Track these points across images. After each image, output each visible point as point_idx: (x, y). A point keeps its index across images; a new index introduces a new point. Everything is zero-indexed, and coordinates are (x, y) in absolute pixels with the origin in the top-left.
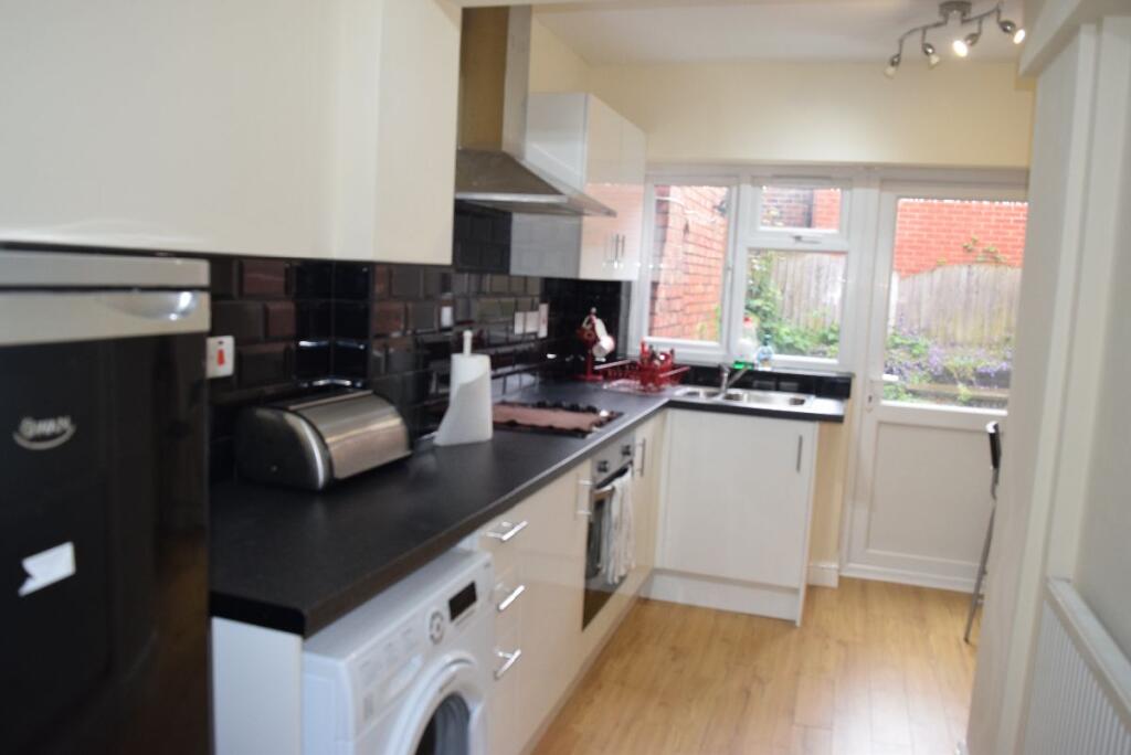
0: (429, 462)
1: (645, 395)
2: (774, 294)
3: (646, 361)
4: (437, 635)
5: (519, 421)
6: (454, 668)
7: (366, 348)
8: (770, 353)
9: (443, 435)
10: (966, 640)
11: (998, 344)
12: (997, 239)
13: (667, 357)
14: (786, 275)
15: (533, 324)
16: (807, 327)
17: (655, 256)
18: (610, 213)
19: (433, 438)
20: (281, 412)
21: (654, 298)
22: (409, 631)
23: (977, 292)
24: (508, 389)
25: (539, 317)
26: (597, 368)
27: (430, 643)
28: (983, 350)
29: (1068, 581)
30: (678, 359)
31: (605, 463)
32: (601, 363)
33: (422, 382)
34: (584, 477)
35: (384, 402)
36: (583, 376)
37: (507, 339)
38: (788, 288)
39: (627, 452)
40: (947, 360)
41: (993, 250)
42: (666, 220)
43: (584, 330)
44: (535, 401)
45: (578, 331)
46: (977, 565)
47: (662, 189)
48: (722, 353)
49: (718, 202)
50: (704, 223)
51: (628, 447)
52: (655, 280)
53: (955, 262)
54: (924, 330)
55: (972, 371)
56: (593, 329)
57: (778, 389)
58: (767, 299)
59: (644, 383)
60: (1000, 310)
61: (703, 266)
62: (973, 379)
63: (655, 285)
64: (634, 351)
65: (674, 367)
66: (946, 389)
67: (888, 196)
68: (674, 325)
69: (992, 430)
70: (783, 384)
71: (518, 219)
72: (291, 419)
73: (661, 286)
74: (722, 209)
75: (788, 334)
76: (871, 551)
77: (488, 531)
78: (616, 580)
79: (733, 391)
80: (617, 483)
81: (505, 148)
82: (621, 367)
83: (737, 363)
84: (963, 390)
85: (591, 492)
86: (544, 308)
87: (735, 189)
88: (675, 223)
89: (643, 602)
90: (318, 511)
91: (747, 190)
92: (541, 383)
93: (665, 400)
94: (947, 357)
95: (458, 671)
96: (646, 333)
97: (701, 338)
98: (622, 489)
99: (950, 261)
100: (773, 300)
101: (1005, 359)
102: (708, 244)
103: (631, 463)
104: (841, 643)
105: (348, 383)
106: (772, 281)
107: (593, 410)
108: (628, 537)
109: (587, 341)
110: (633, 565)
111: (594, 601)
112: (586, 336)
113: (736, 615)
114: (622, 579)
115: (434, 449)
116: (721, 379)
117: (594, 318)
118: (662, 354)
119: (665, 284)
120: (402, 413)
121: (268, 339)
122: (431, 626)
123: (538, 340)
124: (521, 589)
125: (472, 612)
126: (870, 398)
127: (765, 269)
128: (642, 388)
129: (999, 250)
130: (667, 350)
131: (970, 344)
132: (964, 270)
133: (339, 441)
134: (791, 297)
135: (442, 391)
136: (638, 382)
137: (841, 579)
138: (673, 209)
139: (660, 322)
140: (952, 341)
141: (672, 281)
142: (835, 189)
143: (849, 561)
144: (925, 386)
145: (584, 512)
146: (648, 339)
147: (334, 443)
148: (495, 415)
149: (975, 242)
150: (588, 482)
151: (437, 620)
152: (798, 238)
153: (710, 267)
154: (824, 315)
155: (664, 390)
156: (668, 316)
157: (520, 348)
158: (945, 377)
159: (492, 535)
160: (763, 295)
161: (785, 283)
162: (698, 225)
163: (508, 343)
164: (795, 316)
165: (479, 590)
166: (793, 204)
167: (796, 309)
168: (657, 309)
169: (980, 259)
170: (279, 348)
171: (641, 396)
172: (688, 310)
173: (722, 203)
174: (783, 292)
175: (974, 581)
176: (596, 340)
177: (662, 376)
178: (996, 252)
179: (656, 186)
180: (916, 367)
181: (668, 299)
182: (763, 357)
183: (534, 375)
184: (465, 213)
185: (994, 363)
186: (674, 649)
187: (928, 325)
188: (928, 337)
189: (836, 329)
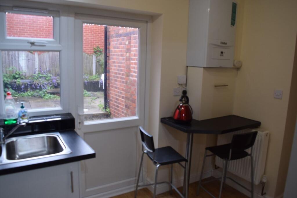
16: (7, 74)
40: (58, 81)
94: (58, 79)
144: (53, 90)
154: (13, 69)
158: (58, 86)
180: (49, 84)
187: (50, 69)
188: (50, 73)
189: (18, 73)
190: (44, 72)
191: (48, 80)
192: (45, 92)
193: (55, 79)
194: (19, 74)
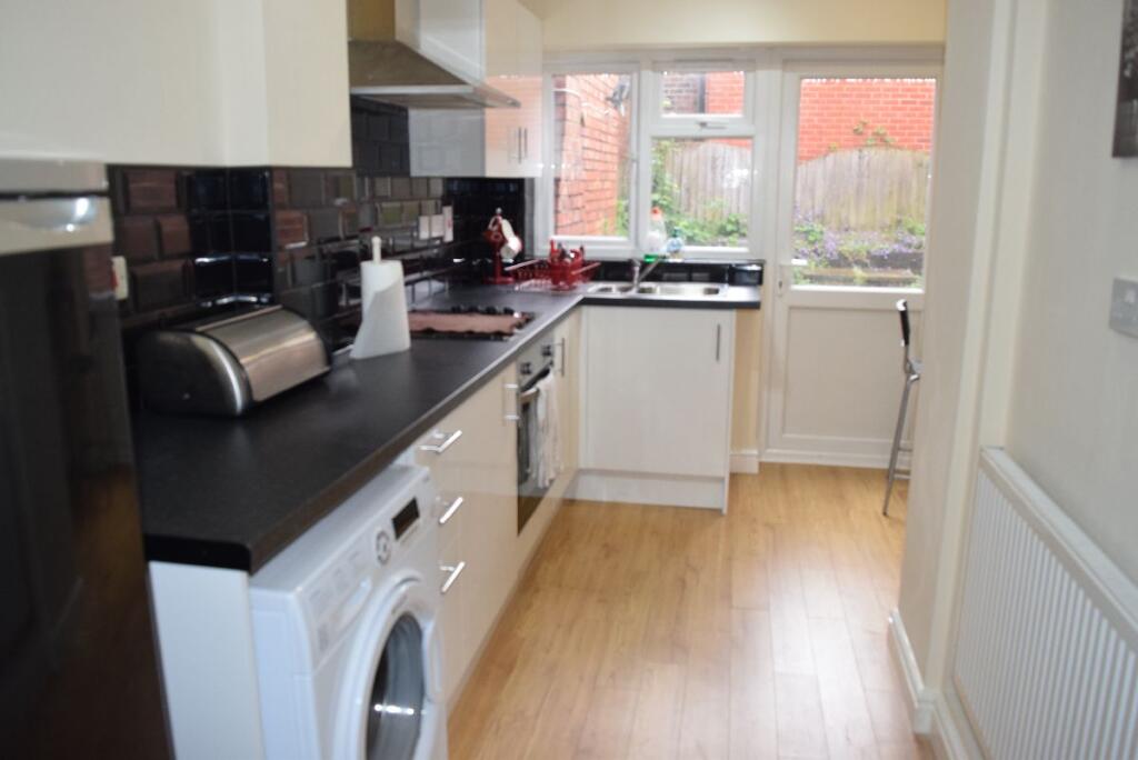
0: (347, 377)
1: (557, 293)
2: (671, 187)
3: (556, 260)
4: (384, 556)
5: (437, 328)
6: (404, 588)
7: (270, 261)
8: (679, 245)
9: (359, 348)
10: (885, 514)
11: (890, 226)
12: (886, 121)
13: (577, 254)
14: (682, 168)
15: (438, 227)
16: (705, 219)
17: (556, 150)
18: (515, 104)
19: (349, 351)
20: (186, 335)
21: (557, 196)
22: (356, 554)
23: (868, 177)
24: (418, 297)
25: (444, 220)
26: (507, 269)
27: (377, 564)
28: (876, 234)
29: (1001, 449)
30: (588, 256)
31: (528, 365)
32: (509, 265)
33: (332, 292)
34: (510, 382)
35: (295, 317)
36: (491, 279)
37: (412, 245)
38: (684, 181)
39: (547, 353)
40: (842, 245)
41: (882, 132)
42: (564, 113)
43: (490, 232)
44: (449, 308)
45: (484, 234)
46: (891, 441)
47: (560, 79)
48: (631, 247)
49: (610, 94)
50: (598, 116)
51: (549, 347)
52: (558, 175)
53: (846, 147)
54: (818, 217)
55: (865, 253)
56: (500, 230)
57: (690, 280)
58: (663, 193)
59: (555, 282)
60: (891, 193)
61: (599, 161)
62: (868, 261)
63: (557, 181)
64: (542, 251)
65: (585, 264)
66: (843, 272)
67: (791, 77)
68: (576, 223)
69: (902, 308)
70: (695, 275)
71: (416, 117)
72: (200, 341)
73: (563, 183)
74: (614, 100)
75: (686, 227)
76: (788, 435)
77: (422, 445)
78: (547, 483)
79: (646, 285)
80: (541, 385)
81: (398, 38)
82: (531, 269)
83: (647, 257)
84: (858, 272)
85: (517, 395)
86: (448, 211)
87: (635, 75)
88: (572, 115)
89: (569, 503)
90: (239, 438)
91: (648, 75)
92: (450, 289)
93: (579, 298)
94: (842, 242)
95: (407, 591)
96: (552, 231)
97: (605, 234)
98: (547, 391)
99: (840, 147)
100: (670, 194)
101: (897, 241)
102: (603, 137)
103: (552, 363)
104: (767, 525)
105: (254, 299)
106: (668, 175)
107: (509, 312)
108: (555, 440)
109: (494, 243)
110: (562, 467)
111: (526, 507)
112: (492, 238)
113: (662, 509)
114: (551, 481)
115: (352, 363)
116: (632, 272)
117: (500, 218)
118: (572, 252)
119: (567, 180)
120: (316, 326)
121: (163, 257)
122: (378, 547)
123: (443, 244)
124: (459, 501)
125: (416, 527)
126: (781, 284)
127: (659, 163)
128: (554, 287)
129: (888, 132)
130: (577, 248)
131: (863, 228)
132: (855, 155)
133: (255, 361)
134: (688, 190)
135: (353, 302)
136: (549, 282)
137: (761, 465)
138: (570, 101)
139: (564, 221)
140: (846, 226)
141: (572, 178)
142: (738, 71)
143: (768, 447)
144: (823, 270)
145: (513, 416)
146: (557, 238)
147: (249, 364)
148: (411, 323)
149: (865, 124)
150: (513, 386)
151: (383, 540)
152: (703, 125)
153: (606, 162)
154: (721, 206)
155: (575, 288)
156: (570, 213)
157: (425, 254)
158: (840, 261)
159: (424, 448)
160: (659, 188)
161: (681, 175)
162: (593, 118)
163: (414, 250)
164: (693, 209)
165: (421, 505)
166: (684, 94)
167: (693, 202)
168: (560, 208)
169: (869, 142)
170: (177, 265)
171: (554, 295)
172: (588, 207)
173: (615, 94)
174: (680, 185)
175: (888, 457)
176: (504, 241)
177: (574, 273)
178: (885, 134)
179: (554, 76)
180: (813, 254)
181: (570, 196)
182: (673, 249)
183: (440, 280)
184: (361, 109)
185: (887, 246)
186: (606, 545)
187: (822, 211)
188: (823, 223)
189: (733, 220)
190: (806, 219)
191: (813, 243)
192: (798, 275)
193: (833, 240)
194: (737, 223)
